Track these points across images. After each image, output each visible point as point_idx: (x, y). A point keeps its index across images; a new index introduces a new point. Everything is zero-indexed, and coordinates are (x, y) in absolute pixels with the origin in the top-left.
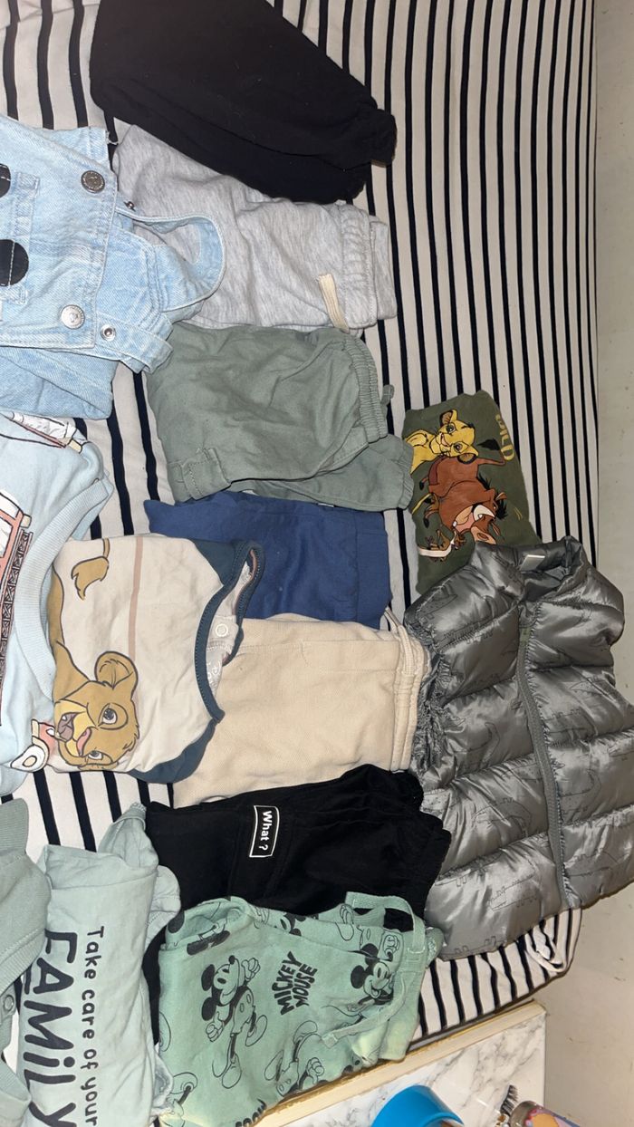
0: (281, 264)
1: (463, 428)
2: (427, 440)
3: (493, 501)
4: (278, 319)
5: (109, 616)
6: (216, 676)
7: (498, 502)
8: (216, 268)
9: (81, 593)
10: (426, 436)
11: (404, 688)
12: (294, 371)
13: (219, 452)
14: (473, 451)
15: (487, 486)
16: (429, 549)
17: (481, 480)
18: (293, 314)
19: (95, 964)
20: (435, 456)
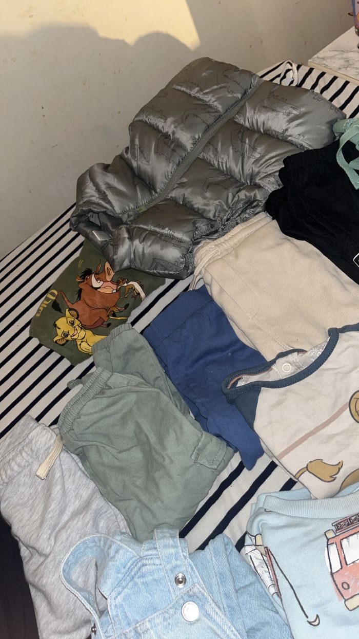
0: (53, 506)
1: (59, 328)
2: (82, 342)
3: (86, 282)
4: (85, 480)
5: (337, 438)
6: (316, 350)
7: (84, 279)
8: (86, 543)
10: (80, 344)
12: (108, 448)
13: (190, 452)
14: (67, 313)
15: (80, 291)
16: (139, 294)
17: (79, 296)
18: (75, 474)
20: (87, 331)
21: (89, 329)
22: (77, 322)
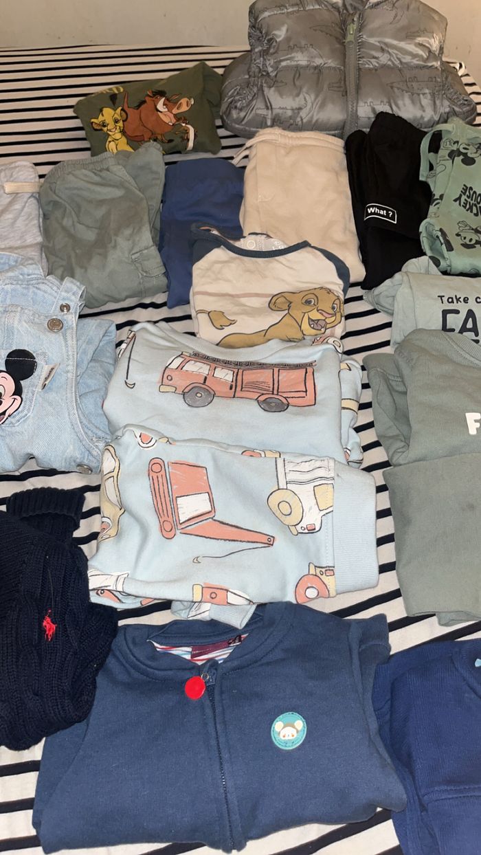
1: (103, 115)
2: (113, 141)
4: (35, 230)
5: (244, 308)
6: (281, 243)
7: (154, 95)
9: (233, 322)
10: (110, 142)
11: (290, 142)
13: (133, 252)
14: (119, 110)
15: (144, 102)
16: (188, 140)
17: (139, 106)
18: (32, 220)
19: (460, 298)
20: (123, 137)
21: (126, 137)
22: (121, 124)
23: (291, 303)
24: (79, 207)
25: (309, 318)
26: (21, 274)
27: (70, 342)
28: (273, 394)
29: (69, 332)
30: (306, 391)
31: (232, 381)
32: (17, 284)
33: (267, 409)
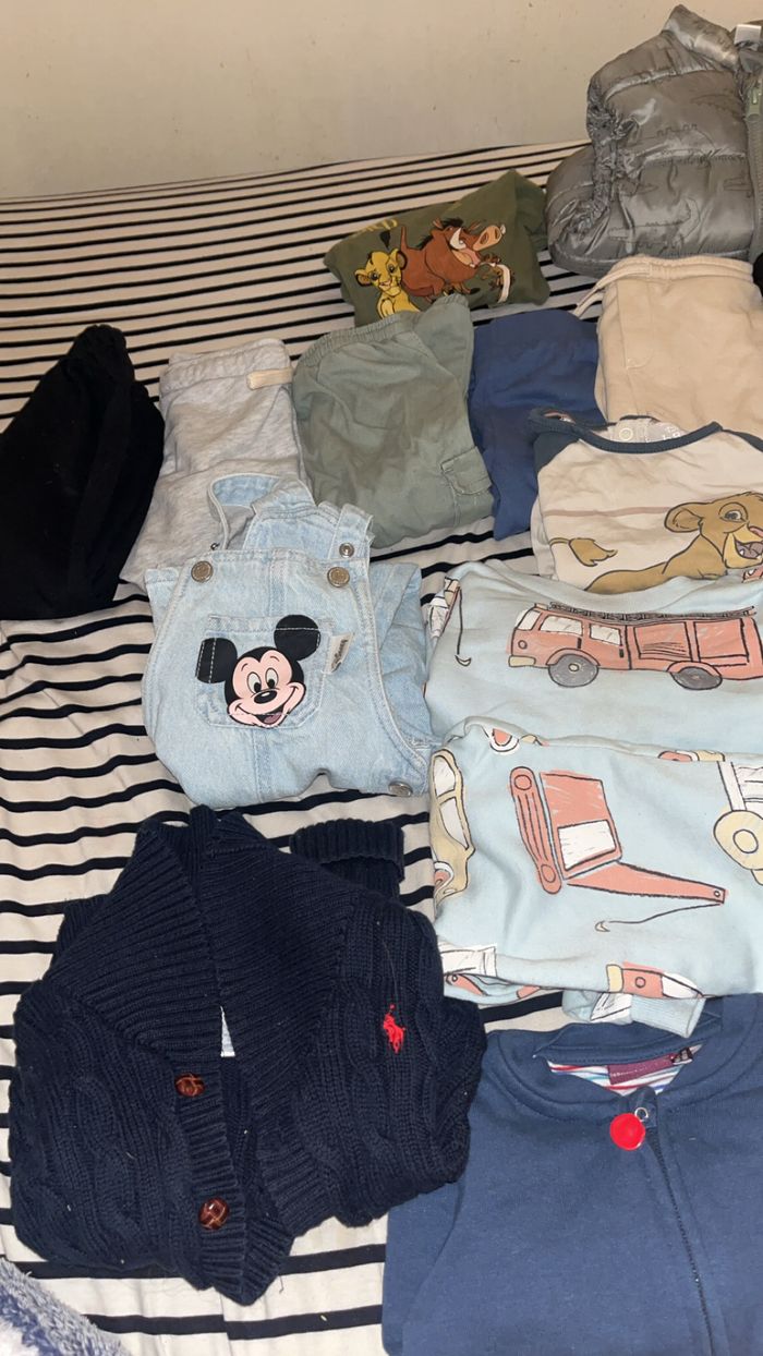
1: (372, 263)
2: (387, 299)
4: (288, 438)
5: (627, 531)
6: (676, 430)
7: (444, 227)
9: (610, 554)
10: (384, 301)
11: (665, 274)
14: (394, 253)
15: (430, 238)
16: (501, 286)
17: (423, 245)
20: (403, 292)
21: (406, 291)
22: (398, 273)
23: (702, 518)
24: (354, 398)
25: (736, 541)
26: (283, 503)
27: (363, 601)
28: (692, 661)
29: (360, 586)
30: (747, 655)
31: (621, 645)
32: (279, 517)
33: (688, 685)
